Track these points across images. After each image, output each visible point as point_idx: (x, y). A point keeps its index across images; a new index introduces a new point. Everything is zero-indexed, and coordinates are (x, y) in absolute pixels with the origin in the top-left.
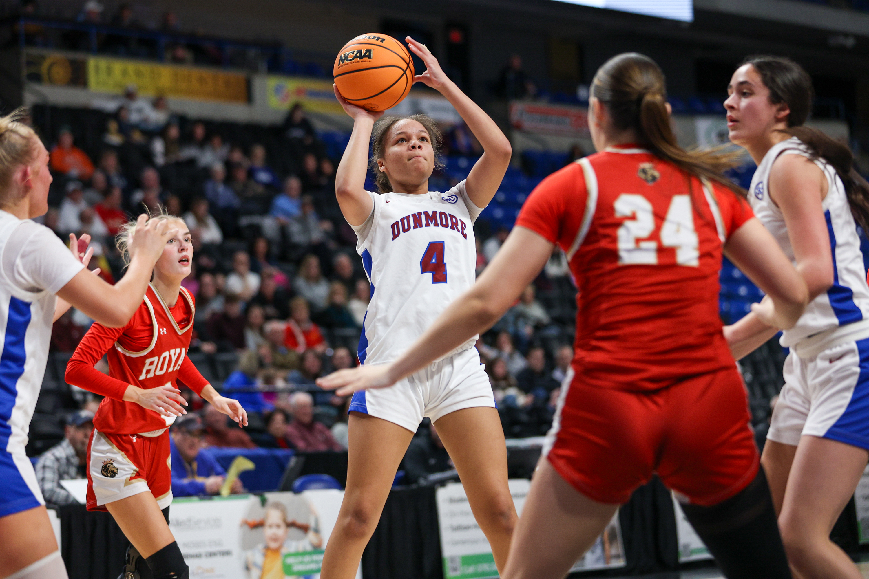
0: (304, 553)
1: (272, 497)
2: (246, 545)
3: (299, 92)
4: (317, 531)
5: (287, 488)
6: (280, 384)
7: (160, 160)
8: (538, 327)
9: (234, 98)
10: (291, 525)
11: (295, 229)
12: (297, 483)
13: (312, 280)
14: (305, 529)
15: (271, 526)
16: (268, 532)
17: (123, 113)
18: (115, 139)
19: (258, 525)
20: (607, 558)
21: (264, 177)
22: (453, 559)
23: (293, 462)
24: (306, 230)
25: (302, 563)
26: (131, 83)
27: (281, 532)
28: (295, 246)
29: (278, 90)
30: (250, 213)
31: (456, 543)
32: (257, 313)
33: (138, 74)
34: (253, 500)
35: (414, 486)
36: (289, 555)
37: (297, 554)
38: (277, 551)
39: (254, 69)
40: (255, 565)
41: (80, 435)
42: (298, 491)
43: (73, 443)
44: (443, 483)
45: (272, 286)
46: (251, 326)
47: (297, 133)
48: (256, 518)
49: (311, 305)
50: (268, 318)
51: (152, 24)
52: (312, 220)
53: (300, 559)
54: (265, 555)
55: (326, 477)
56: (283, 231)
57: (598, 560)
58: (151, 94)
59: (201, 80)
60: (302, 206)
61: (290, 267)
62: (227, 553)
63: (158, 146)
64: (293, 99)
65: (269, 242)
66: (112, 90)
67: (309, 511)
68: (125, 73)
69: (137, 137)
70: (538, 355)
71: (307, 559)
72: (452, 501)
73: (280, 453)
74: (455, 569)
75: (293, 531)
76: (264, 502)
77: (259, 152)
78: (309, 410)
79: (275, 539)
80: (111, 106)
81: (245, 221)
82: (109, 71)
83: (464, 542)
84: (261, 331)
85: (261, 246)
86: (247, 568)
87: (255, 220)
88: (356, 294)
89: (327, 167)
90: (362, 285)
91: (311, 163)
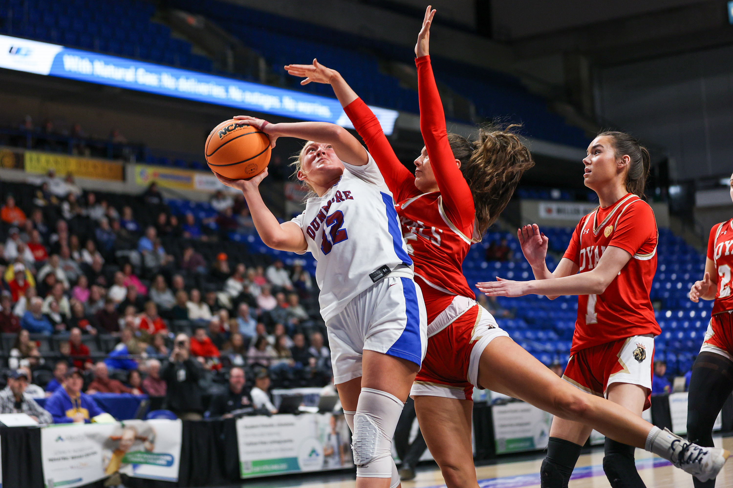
3: (155, 175)
4: (152, 443)
7: (67, 215)
8: (302, 321)
9: (115, 178)
10: (138, 438)
13: (161, 291)
14: (145, 440)
17: (45, 186)
18: (40, 202)
19: (118, 439)
20: (342, 462)
21: (131, 226)
22: (246, 463)
24: (157, 258)
26: (52, 167)
29: (142, 173)
30: (122, 248)
31: (248, 453)
33: (56, 162)
34: (117, 424)
39: (126, 160)
40: (108, 458)
41: (16, 384)
43: (13, 389)
44: (240, 416)
45: (134, 294)
47: (155, 201)
49: (159, 307)
51: (66, 132)
56: (143, 260)
57: (336, 464)
58: (63, 174)
59: (95, 167)
62: (94, 453)
63: (66, 207)
65: (133, 267)
66: (39, 171)
68: (48, 162)
69: (54, 201)
70: (300, 338)
72: (247, 427)
74: (248, 469)
77: (128, 212)
80: (38, 181)
81: (119, 253)
82: (38, 160)
83: (253, 452)
86: (103, 460)
87: (126, 253)
88: (191, 299)
89: (174, 221)
90: (196, 293)
91: (162, 218)
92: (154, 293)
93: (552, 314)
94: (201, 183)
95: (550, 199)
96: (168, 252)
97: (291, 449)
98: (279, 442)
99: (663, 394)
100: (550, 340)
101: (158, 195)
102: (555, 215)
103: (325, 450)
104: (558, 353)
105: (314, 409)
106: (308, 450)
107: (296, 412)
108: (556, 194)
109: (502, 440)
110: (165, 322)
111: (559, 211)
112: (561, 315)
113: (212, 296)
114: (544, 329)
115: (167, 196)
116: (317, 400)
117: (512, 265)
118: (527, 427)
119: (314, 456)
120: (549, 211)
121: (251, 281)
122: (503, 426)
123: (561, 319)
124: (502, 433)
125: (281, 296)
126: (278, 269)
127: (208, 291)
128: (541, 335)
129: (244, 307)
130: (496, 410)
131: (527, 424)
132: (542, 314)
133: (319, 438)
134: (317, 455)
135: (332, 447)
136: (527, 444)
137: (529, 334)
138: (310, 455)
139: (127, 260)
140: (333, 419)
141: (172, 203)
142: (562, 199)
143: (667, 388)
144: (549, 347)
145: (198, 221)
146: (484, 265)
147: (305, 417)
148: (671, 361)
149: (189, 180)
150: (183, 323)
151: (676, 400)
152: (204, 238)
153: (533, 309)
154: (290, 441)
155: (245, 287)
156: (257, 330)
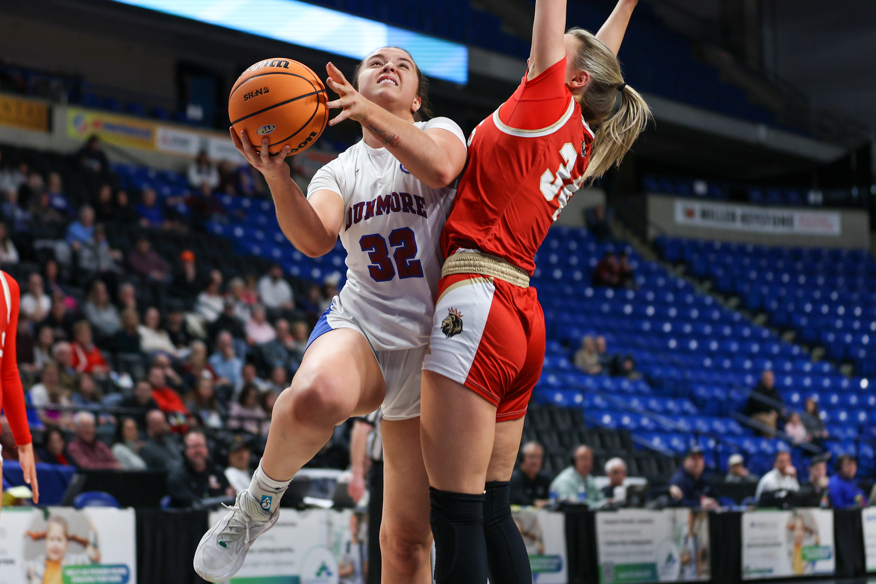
0: (83, 567)
1: (55, 511)
2: (29, 555)
3: (96, 124)
4: (95, 546)
5: (68, 503)
6: (64, 402)
9: (35, 125)
10: (72, 539)
11: (86, 254)
12: (78, 499)
13: (101, 305)
14: (84, 543)
15: (52, 539)
16: (50, 544)
19: (40, 537)
21: (59, 202)
23: (75, 479)
24: (96, 257)
25: (81, 575)
27: (61, 545)
28: (84, 272)
29: (76, 121)
30: (44, 236)
32: (47, 334)
34: (36, 513)
35: (188, 510)
36: (69, 567)
37: (76, 567)
38: (57, 563)
39: (55, 99)
40: (37, 575)
42: (79, 507)
44: (216, 508)
45: (62, 308)
46: (41, 345)
48: (39, 530)
49: (95, 330)
50: (57, 340)
52: (104, 248)
53: (79, 571)
54: (46, 566)
55: (105, 495)
56: (75, 256)
59: (6, 107)
60: (95, 235)
61: (79, 291)
62: (10, 562)
64: (90, 131)
65: (60, 266)
67: (89, 526)
71: (85, 572)
73: (64, 468)
75: (74, 545)
76: (47, 515)
77: (56, 180)
78: (92, 430)
79: (56, 551)
81: (39, 244)
84: (50, 350)
85: (52, 269)
86: (29, 577)
87: (49, 244)
88: (144, 322)
89: (123, 198)
90: (153, 314)
91: (106, 193)
92: (90, 308)
93: (689, 374)
94: (165, 140)
95: (692, 195)
96: (113, 246)
97: (290, 563)
98: (272, 551)
99: (854, 507)
100: (684, 414)
101: (101, 156)
102: (698, 221)
103: (341, 567)
104: (696, 434)
105: (327, 503)
106: (316, 567)
107: (301, 505)
108: (700, 188)
109: (609, 565)
110: (105, 355)
111: (705, 214)
112: (703, 375)
113: (178, 318)
114: (675, 396)
115: (113, 158)
116: (332, 489)
117: (630, 295)
118: (647, 548)
119: (324, 574)
120: (690, 213)
121: (237, 299)
122: (610, 543)
123: (702, 383)
124: (609, 554)
125: (283, 324)
126: (275, 280)
127: (171, 309)
128: (671, 405)
129: (226, 337)
130: (601, 518)
131: (648, 542)
132: (674, 373)
133: (333, 548)
134: (329, 574)
135: (352, 563)
136: (647, 574)
137: (654, 404)
138: (319, 574)
139: (50, 254)
140: (354, 520)
141: (122, 170)
142: (709, 196)
143: (859, 497)
144: (682, 424)
145: (161, 200)
146: (589, 292)
147: (313, 515)
148: (865, 457)
149: (148, 134)
150: (132, 357)
151: (870, 518)
152: (167, 225)
153: (660, 364)
154: (289, 550)
155: (228, 308)
156: (244, 374)
